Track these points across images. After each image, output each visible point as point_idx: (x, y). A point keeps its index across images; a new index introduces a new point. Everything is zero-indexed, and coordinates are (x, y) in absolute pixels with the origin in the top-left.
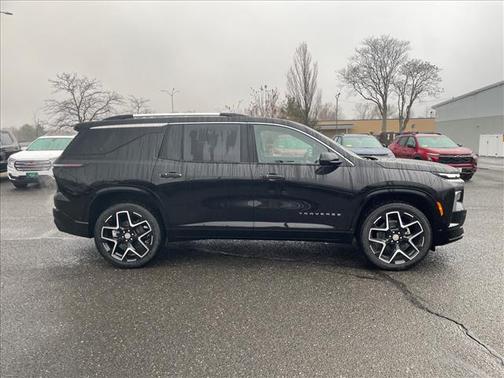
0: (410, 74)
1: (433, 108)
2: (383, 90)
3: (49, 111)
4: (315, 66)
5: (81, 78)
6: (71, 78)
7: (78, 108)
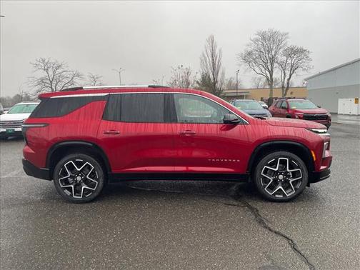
0: (289, 56)
1: (306, 80)
2: (270, 67)
3: (30, 85)
4: (220, 51)
5: (53, 61)
6: (46, 61)
7: (51, 82)
